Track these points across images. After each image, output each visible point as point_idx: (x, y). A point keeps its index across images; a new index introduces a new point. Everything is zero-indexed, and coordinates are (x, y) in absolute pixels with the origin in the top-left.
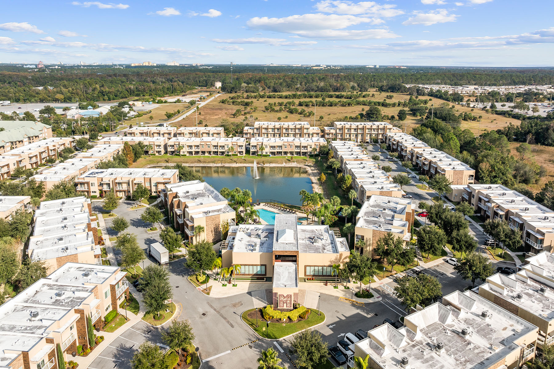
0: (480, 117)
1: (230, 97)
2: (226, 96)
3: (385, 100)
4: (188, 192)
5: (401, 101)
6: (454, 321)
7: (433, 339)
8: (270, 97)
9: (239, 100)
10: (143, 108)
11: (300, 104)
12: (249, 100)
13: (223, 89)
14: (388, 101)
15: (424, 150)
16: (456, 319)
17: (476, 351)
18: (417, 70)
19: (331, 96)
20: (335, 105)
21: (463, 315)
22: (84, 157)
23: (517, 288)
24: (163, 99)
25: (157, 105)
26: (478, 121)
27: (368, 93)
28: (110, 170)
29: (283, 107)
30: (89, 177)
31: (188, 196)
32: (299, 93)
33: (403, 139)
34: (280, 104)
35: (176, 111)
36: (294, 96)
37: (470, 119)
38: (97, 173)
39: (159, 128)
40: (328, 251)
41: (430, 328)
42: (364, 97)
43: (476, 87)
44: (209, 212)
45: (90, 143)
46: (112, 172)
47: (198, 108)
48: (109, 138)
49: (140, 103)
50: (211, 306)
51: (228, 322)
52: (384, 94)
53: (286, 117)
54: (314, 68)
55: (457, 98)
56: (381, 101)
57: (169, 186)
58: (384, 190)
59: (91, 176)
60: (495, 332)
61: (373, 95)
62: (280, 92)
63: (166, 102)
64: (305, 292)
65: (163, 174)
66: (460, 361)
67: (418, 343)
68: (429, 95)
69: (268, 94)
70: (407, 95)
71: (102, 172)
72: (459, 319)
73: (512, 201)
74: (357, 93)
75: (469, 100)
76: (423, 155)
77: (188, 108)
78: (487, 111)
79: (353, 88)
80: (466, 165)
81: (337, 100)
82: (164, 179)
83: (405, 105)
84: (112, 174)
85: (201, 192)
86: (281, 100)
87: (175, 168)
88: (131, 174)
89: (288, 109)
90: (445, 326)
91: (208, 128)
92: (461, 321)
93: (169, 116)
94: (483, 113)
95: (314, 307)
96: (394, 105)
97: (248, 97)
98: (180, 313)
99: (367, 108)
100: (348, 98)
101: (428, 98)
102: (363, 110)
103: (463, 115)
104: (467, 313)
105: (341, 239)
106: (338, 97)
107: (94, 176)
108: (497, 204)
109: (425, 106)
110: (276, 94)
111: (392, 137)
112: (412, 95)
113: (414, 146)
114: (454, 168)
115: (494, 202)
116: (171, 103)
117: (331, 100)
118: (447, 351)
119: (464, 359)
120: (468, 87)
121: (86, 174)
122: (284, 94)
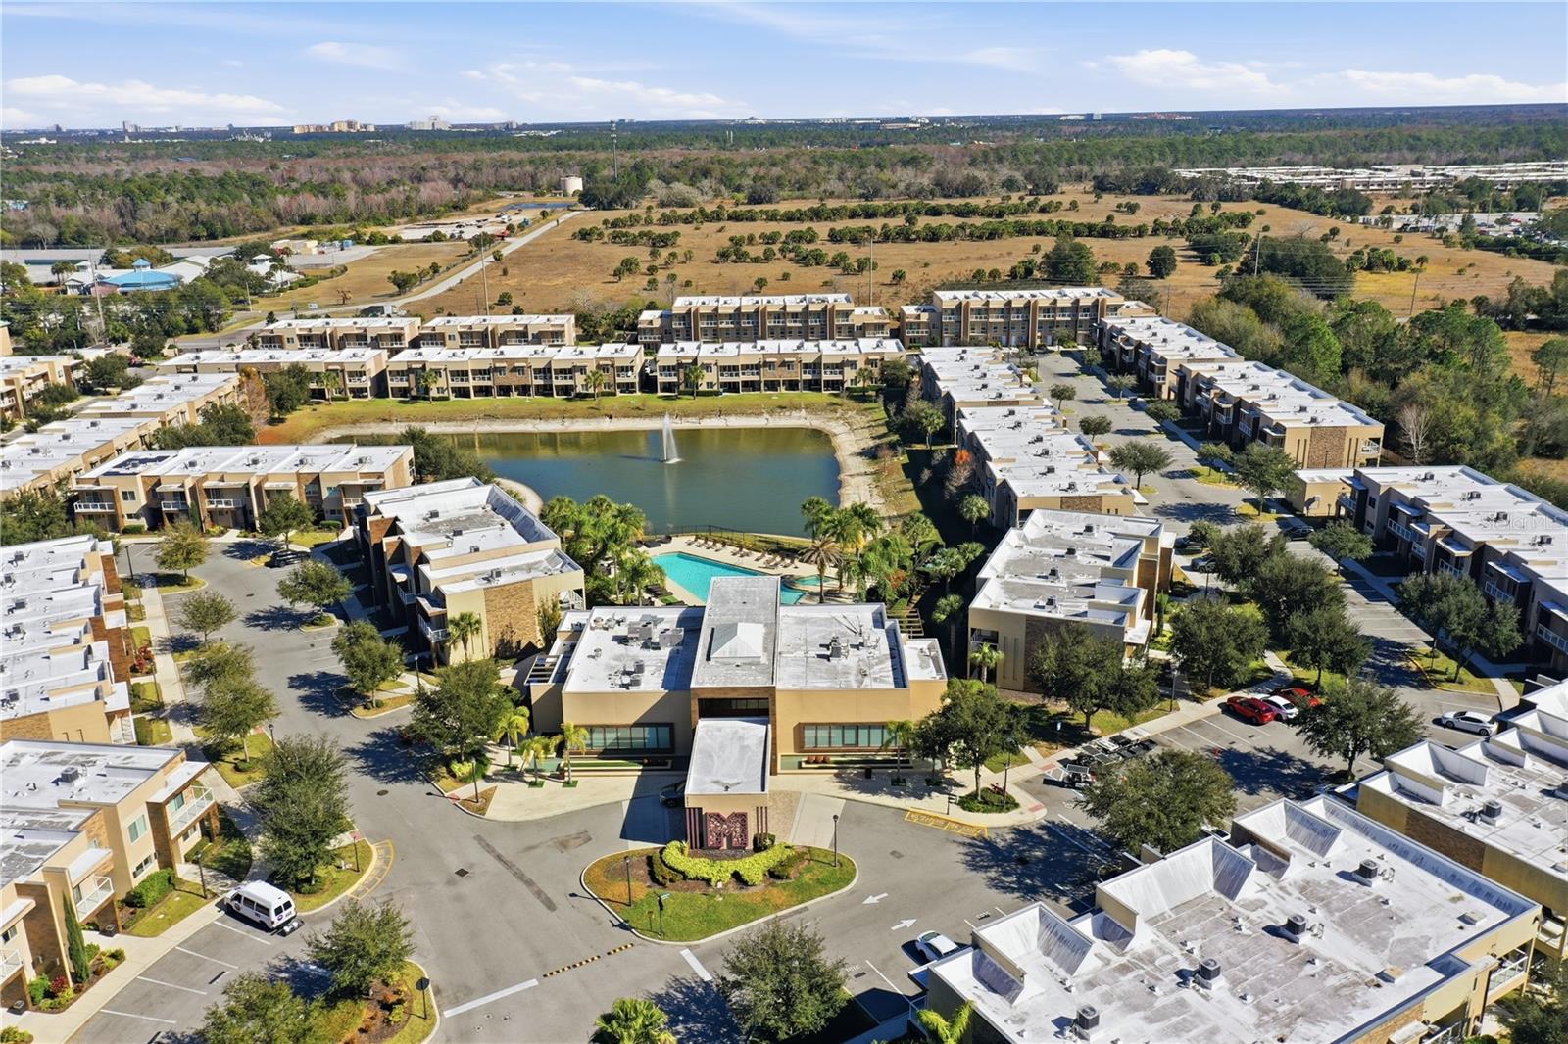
0: (1421, 260)
1: (605, 222)
2: (594, 218)
3: (1110, 218)
4: (435, 515)
5: (1164, 220)
6: (1264, 890)
7: (1189, 945)
8: (735, 218)
9: (635, 231)
10: (321, 260)
11: (834, 237)
12: (669, 230)
13: (587, 198)
14: (1121, 221)
15: (1221, 368)
16: (1272, 885)
17: (1332, 981)
18: (1227, 123)
19: (935, 212)
20: (949, 238)
21: (1295, 871)
22: (103, 416)
23: (1487, 784)
24: (389, 231)
25: (369, 250)
26: (1413, 271)
27: (1055, 198)
28: (187, 453)
29: (776, 247)
30: (117, 474)
31: (437, 525)
32: (831, 204)
33: (1155, 334)
34: (770, 239)
35: (427, 266)
36: (817, 215)
37: (1388, 266)
38: (144, 461)
39: (363, 322)
40: (875, 679)
41: (1184, 914)
42: (1043, 210)
43: (1418, 168)
44: (498, 574)
45: (131, 372)
46: (192, 459)
47: (498, 257)
48: (193, 355)
49: (312, 244)
50: (490, 849)
51: (539, 894)
52: (1110, 200)
53: (786, 277)
54: (889, 126)
55: (1350, 205)
56: (1099, 220)
57: (372, 499)
58: (1076, 494)
59: (123, 470)
60: (1400, 920)
61: (1074, 205)
62: (770, 201)
63: (396, 240)
64: (798, 800)
65: (360, 461)
66: (1273, 1014)
67: (1141, 960)
68: (1256, 198)
69: (729, 208)
70: (1186, 200)
71: (161, 459)
72: (1284, 884)
73: (1501, 517)
74: (1021, 198)
75: (1387, 211)
76: (1218, 384)
77: (468, 257)
78: (1447, 241)
79: (1010, 185)
80: (1356, 409)
81: (954, 222)
82: (364, 475)
83: (1174, 230)
84: (192, 464)
85: (480, 511)
86: (771, 227)
87: (401, 440)
88: (255, 462)
89: (792, 255)
90: (1234, 907)
91: (523, 319)
92: (1290, 889)
93: (403, 283)
94: (1433, 248)
95: (824, 843)
96: (1140, 232)
97: (666, 220)
98: (383, 870)
99: (1048, 244)
100: (990, 215)
101: (1251, 206)
102: (1036, 249)
103: (1366, 257)
104: (1312, 865)
105: (925, 643)
106: (958, 213)
107: (132, 470)
108: (1447, 526)
109: (1241, 231)
110: (757, 208)
111: (1120, 331)
112: (1204, 199)
113: (1191, 355)
114: (1313, 420)
115: (1438, 522)
116: (412, 241)
117: (934, 222)
118: (1234, 982)
119: (1286, 1007)
120: (1389, 171)
121: (108, 467)
122: (783, 207)
